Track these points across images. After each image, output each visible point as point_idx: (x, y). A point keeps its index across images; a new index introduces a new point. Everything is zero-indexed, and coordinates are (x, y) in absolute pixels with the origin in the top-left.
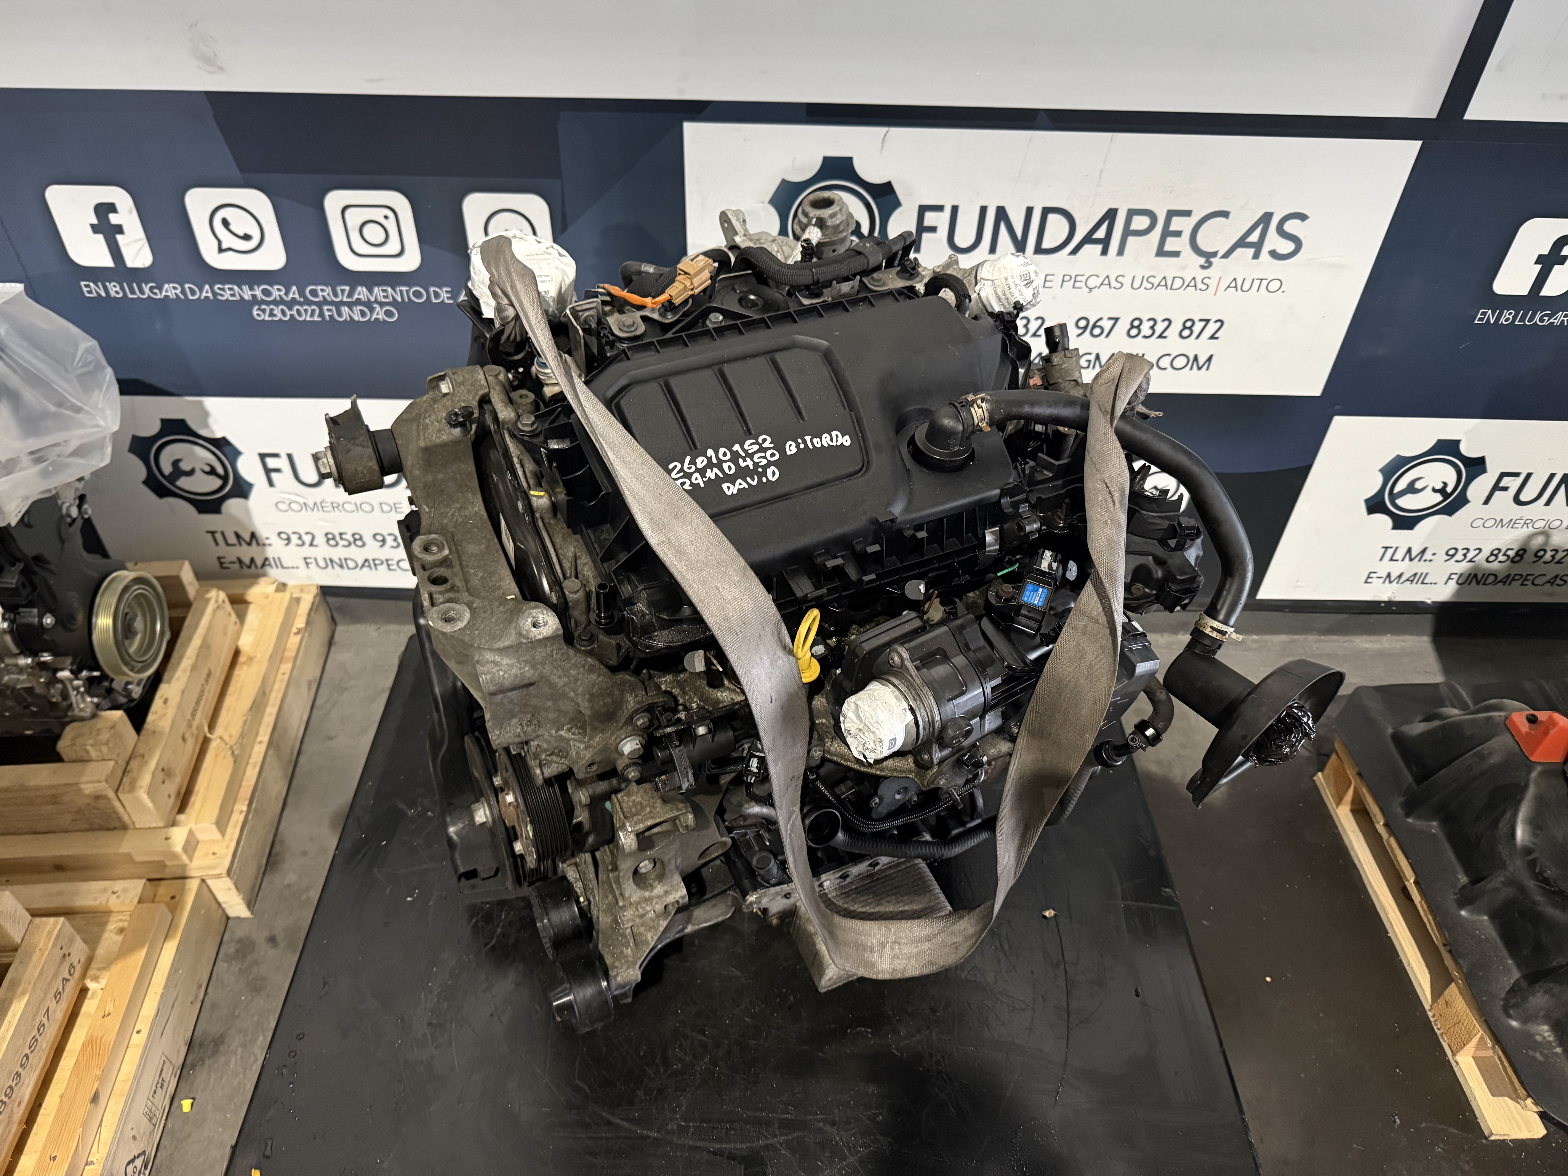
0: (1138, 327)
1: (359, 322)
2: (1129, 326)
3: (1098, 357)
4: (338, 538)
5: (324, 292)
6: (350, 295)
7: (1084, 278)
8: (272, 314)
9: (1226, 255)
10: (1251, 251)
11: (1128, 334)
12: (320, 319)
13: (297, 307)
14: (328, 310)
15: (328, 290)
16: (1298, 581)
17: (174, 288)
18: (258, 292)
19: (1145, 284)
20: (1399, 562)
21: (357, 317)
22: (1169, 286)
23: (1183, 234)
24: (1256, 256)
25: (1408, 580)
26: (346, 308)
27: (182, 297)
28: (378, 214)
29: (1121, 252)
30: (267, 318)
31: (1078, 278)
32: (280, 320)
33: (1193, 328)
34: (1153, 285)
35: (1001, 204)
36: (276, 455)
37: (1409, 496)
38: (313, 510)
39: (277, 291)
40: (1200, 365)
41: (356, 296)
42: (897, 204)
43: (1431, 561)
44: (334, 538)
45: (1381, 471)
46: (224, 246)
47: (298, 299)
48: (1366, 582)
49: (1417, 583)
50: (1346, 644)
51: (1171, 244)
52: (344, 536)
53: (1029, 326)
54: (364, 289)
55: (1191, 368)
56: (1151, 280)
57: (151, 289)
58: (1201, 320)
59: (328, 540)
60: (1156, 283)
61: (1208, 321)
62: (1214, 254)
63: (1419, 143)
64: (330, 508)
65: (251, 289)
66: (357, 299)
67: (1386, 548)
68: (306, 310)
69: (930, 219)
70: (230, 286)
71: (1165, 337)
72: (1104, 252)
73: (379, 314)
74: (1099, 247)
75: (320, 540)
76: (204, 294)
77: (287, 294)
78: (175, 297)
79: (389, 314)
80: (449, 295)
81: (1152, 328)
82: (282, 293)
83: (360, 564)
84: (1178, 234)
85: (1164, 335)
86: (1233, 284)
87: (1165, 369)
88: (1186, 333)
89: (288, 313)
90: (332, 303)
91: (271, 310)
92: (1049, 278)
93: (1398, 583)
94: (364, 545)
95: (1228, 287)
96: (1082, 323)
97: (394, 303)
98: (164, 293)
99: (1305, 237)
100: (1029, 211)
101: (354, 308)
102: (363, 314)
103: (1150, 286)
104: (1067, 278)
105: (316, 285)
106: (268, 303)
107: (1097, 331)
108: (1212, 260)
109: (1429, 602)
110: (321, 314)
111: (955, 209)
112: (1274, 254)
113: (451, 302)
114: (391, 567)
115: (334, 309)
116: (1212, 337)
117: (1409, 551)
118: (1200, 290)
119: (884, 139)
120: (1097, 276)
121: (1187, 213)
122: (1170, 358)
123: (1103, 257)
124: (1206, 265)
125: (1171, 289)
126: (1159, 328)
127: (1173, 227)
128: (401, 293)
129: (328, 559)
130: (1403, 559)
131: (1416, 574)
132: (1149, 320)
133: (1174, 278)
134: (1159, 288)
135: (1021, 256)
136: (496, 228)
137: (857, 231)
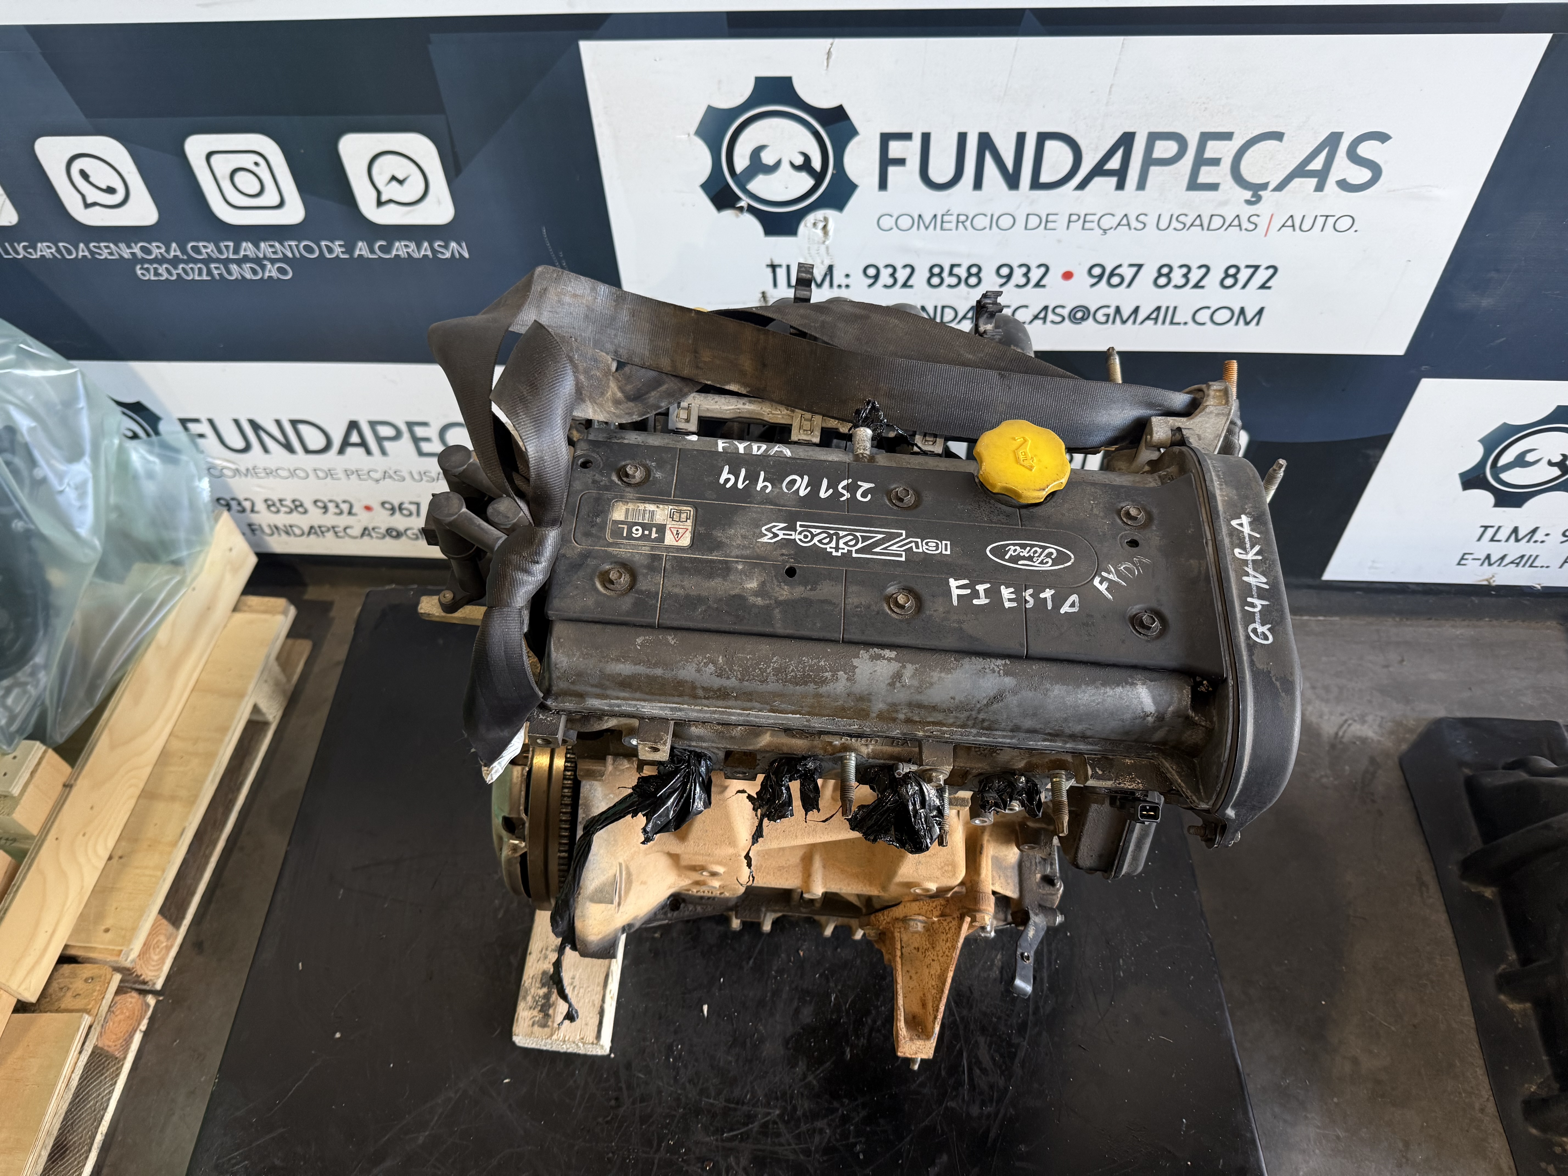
0: (1167, 275)
1: (251, 280)
2: (1156, 275)
3: (1118, 310)
4: (278, 504)
5: (208, 249)
6: (236, 251)
7: (1096, 218)
8: (156, 274)
9: (1280, 187)
10: (1314, 181)
11: (1155, 282)
12: (209, 278)
13: (181, 266)
14: (216, 268)
15: (211, 247)
16: (1373, 562)
17: (49, 247)
18: (136, 250)
19: (1175, 224)
20: (1503, 543)
21: (249, 275)
22: (1205, 225)
23: (1222, 163)
24: (1320, 188)
25: (1512, 562)
26: (235, 266)
27: (59, 257)
28: (247, 161)
29: (1141, 185)
30: (153, 278)
31: (1089, 218)
32: (167, 279)
33: (1238, 276)
34: (1185, 225)
35: (984, 130)
36: (196, 421)
37: (1518, 469)
38: (246, 475)
39: (157, 249)
40: (1248, 319)
41: (242, 253)
42: (853, 132)
43: (1542, 542)
44: (274, 505)
45: (1481, 441)
46: (89, 201)
47: (181, 257)
48: (1459, 564)
49: (1524, 566)
50: (1430, 629)
51: (1206, 175)
52: (284, 503)
53: (1030, 275)
54: (250, 245)
55: (1237, 323)
56: (1180, 218)
57: (25, 248)
58: (1248, 267)
59: (269, 507)
60: (1188, 221)
61: (1257, 268)
62: (1264, 186)
63: (1550, 36)
64: (263, 475)
65: (129, 247)
66: (244, 256)
67: (1486, 527)
68: (192, 269)
69: (896, 149)
70: (106, 244)
71: (1203, 287)
72: (1120, 186)
73: (271, 271)
74: (1114, 180)
75: (260, 506)
76: (81, 254)
77: (168, 251)
78: (51, 257)
79: (281, 270)
80: (343, 250)
81: (1186, 276)
82: (163, 251)
83: (306, 530)
84: (1216, 162)
85: (1201, 284)
86: (1289, 223)
87: (1204, 324)
88: (1229, 282)
89: (174, 272)
90: (218, 260)
91: (156, 269)
92: (1051, 218)
93: (1499, 565)
94: (306, 512)
95: (1283, 226)
96: (1097, 271)
97: (285, 259)
98: (39, 253)
99: (1386, 162)
100: (1021, 138)
101: (244, 266)
102: (255, 272)
103: (1181, 226)
104: (1074, 218)
105: (198, 240)
106: (151, 262)
107: (1115, 280)
108: (1260, 193)
109: (1539, 587)
110: (209, 273)
111: (926, 138)
112: (1343, 185)
113: (346, 256)
114: (339, 534)
115: (222, 266)
116: (1263, 287)
117: (1515, 530)
118: (1246, 229)
119: (829, 53)
120: (1113, 215)
121: (1227, 136)
122: (1209, 312)
123: (1119, 192)
124: (1253, 199)
125: (1208, 229)
126: (1194, 276)
127: (1209, 154)
128: (291, 248)
129: (272, 524)
130: (1507, 540)
131: (1522, 557)
132: (1181, 266)
133: (1212, 216)
134: (1192, 228)
135: (1014, 192)
136: (380, 174)
137: (806, 166)
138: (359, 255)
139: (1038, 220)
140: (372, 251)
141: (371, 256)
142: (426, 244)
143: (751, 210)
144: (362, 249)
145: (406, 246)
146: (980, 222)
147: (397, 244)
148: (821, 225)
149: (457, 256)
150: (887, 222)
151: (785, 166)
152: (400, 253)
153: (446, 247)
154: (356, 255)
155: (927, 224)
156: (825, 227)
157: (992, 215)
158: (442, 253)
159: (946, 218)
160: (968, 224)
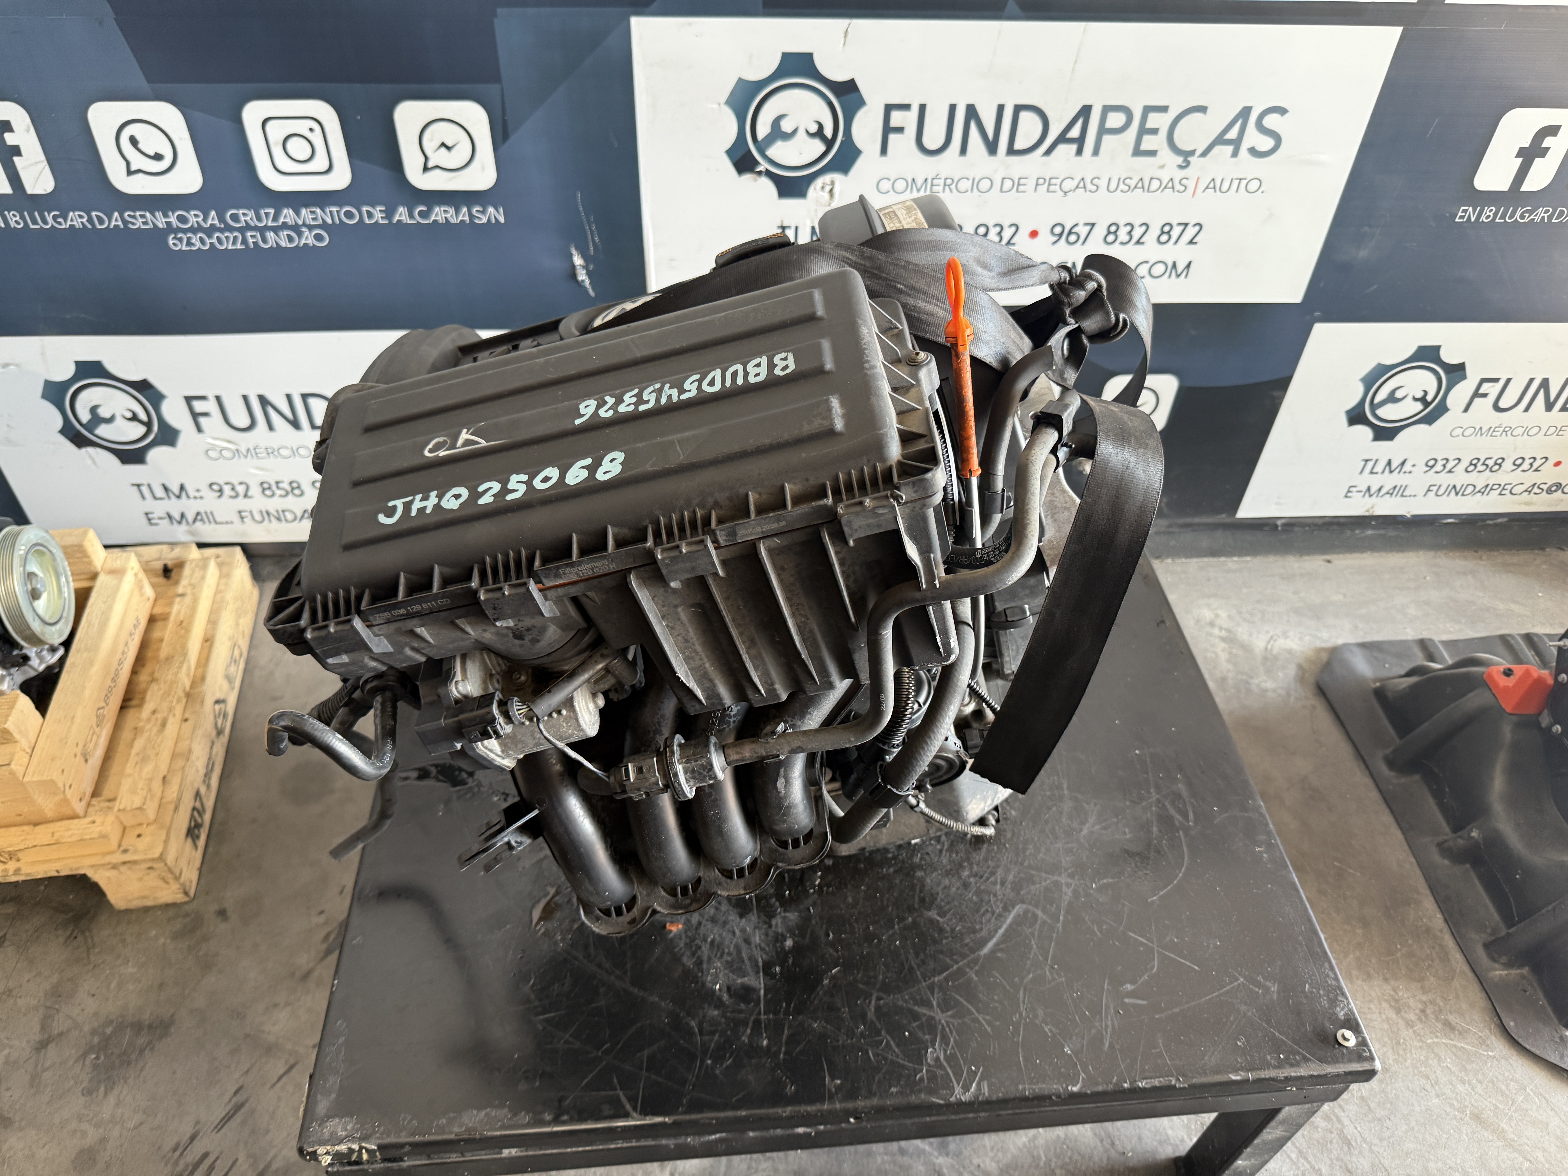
0: (1115, 233)
1: (286, 248)
2: (1105, 233)
4: (274, 487)
5: (247, 216)
6: (275, 219)
7: (1058, 181)
8: (189, 243)
9: (1204, 154)
10: (1231, 148)
11: (1105, 240)
12: (243, 247)
13: (216, 235)
15: (251, 214)
16: (1279, 498)
17: (81, 217)
18: (173, 219)
19: (1122, 186)
20: (1379, 475)
21: (284, 243)
22: (1146, 188)
23: (1160, 132)
24: (1235, 154)
25: (1388, 493)
26: (272, 234)
27: (89, 226)
28: (302, 127)
29: (1096, 152)
30: (184, 248)
32: (200, 249)
33: (1171, 233)
34: (1129, 187)
35: (971, 102)
36: (203, 398)
38: (246, 457)
39: (194, 218)
40: (1179, 272)
41: (282, 220)
42: (861, 103)
43: (1410, 472)
44: (269, 488)
45: (1362, 379)
46: (134, 168)
47: (218, 225)
48: (1346, 497)
49: (1396, 496)
51: (1148, 142)
52: (281, 485)
53: (1003, 234)
54: (291, 211)
55: (1170, 276)
56: (1126, 182)
57: (55, 218)
58: (1180, 224)
59: (264, 490)
60: (1133, 183)
61: (1186, 225)
62: (1192, 153)
63: (1400, 30)
64: (264, 455)
65: (166, 216)
66: (283, 223)
67: (1367, 461)
68: (227, 238)
69: (897, 118)
70: (142, 213)
71: (1143, 243)
72: (1079, 152)
73: (308, 239)
74: (1074, 147)
75: (255, 490)
76: (113, 223)
77: (205, 220)
78: (81, 226)
79: (318, 237)
80: (384, 215)
81: (1130, 233)
82: (200, 220)
83: (299, 515)
84: (1155, 131)
85: (1141, 241)
86: (1212, 185)
87: (1143, 278)
88: (1164, 238)
89: (208, 241)
90: (255, 228)
91: (189, 239)
93: (1377, 496)
94: (302, 494)
95: (1207, 188)
96: (1058, 230)
97: (324, 226)
98: (69, 223)
99: (1285, 132)
100: (1001, 108)
101: (281, 233)
102: (291, 239)
103: (1126, 188)
104: (1041, 181)
105: (238, 208)
106: (185, 231)
107: (1073, 238)
108: (1190, 159)
109: (1409, 516)
110: (244, 241)
111: (922, 108)
112: (1253, 152)
113: (386, 222)
115: (258, 235)
117: (1389, 463)
118: (1178, 191)
119: (846, 32)
120: (1072, 179)
121: (1164, 109)
122: (1148, 266)
123: (1078, 158)
124: (1184, 165)
125: (1148, 191)
126: (1137, 234)
127: (1149, 125)
128: (332, 214)
129: (264, 510)
130: (1383, 472)
131: (1395, 487)
132: (1127, 225)
133: (1152, 179)
134: (1136, 190)
135: (993, 158)
136: (431, 140)
137: (819, 133)
138: (398, 221)
139: (1010, 183)
140: (411, 216)
141: (409, 222)
142: (465, 210)
143: (769, 174)
144: (401, 214)
145: (445, 211)
146: (965, 185)
147: (437, 209)
148: (828, 188)
149: (493, 221)
150: (885, 185)
151: (801, 133)
152: (439, 218)
153: (483, 212)
154: (395, 221)
155: (919, 186)
156: (831, 191)
157: (974, 179)
158: (478, 218)
159: (935, 182)
160: (953, 186)
